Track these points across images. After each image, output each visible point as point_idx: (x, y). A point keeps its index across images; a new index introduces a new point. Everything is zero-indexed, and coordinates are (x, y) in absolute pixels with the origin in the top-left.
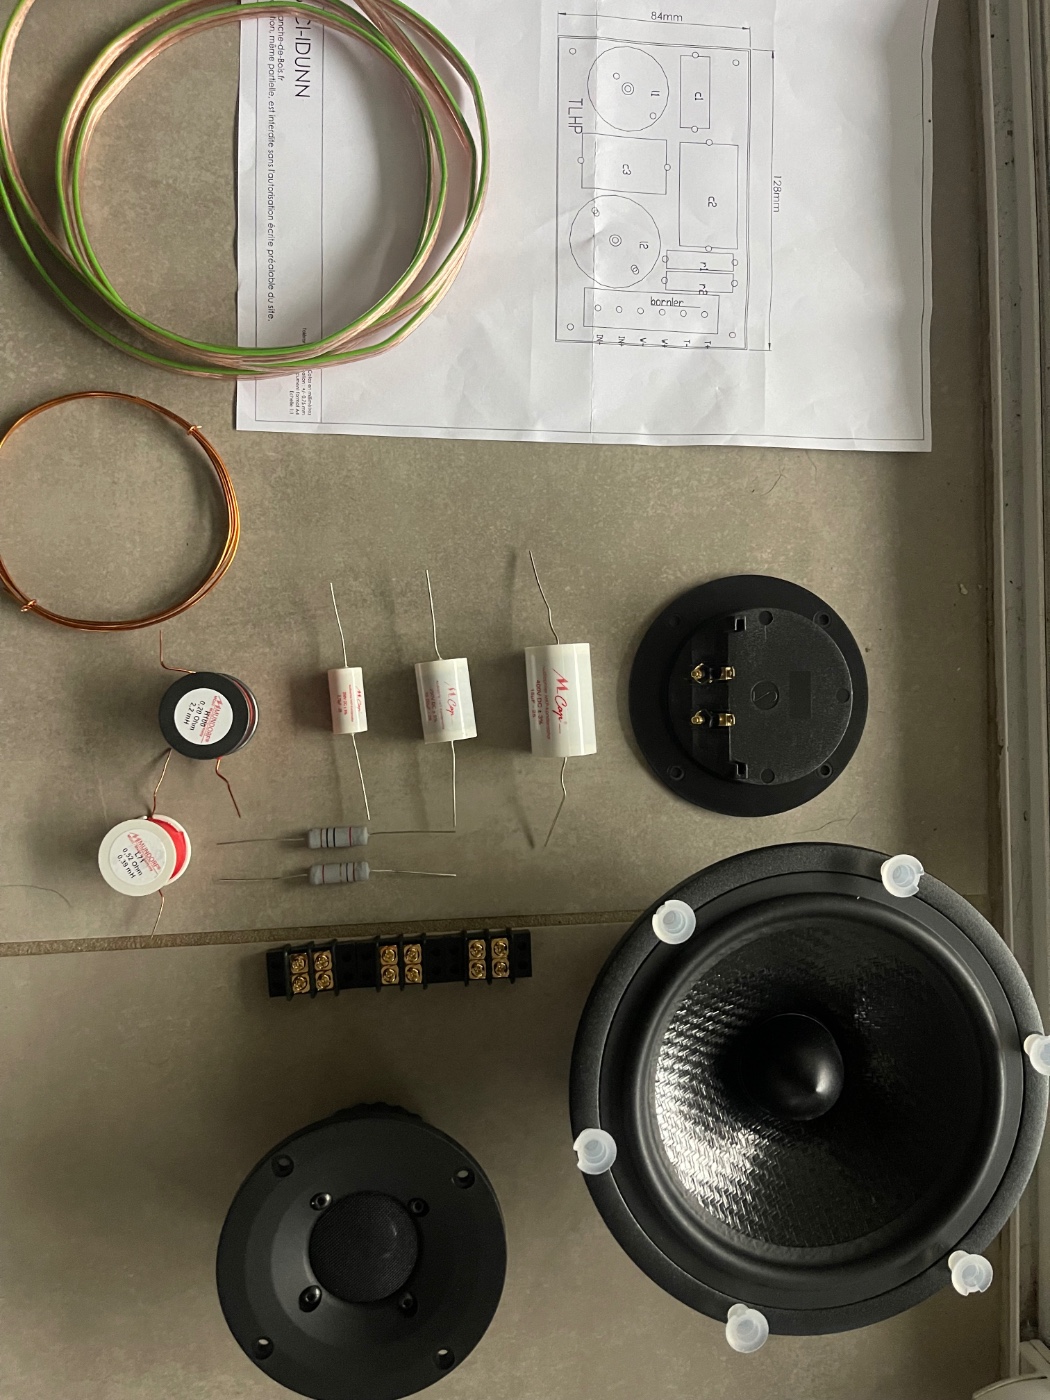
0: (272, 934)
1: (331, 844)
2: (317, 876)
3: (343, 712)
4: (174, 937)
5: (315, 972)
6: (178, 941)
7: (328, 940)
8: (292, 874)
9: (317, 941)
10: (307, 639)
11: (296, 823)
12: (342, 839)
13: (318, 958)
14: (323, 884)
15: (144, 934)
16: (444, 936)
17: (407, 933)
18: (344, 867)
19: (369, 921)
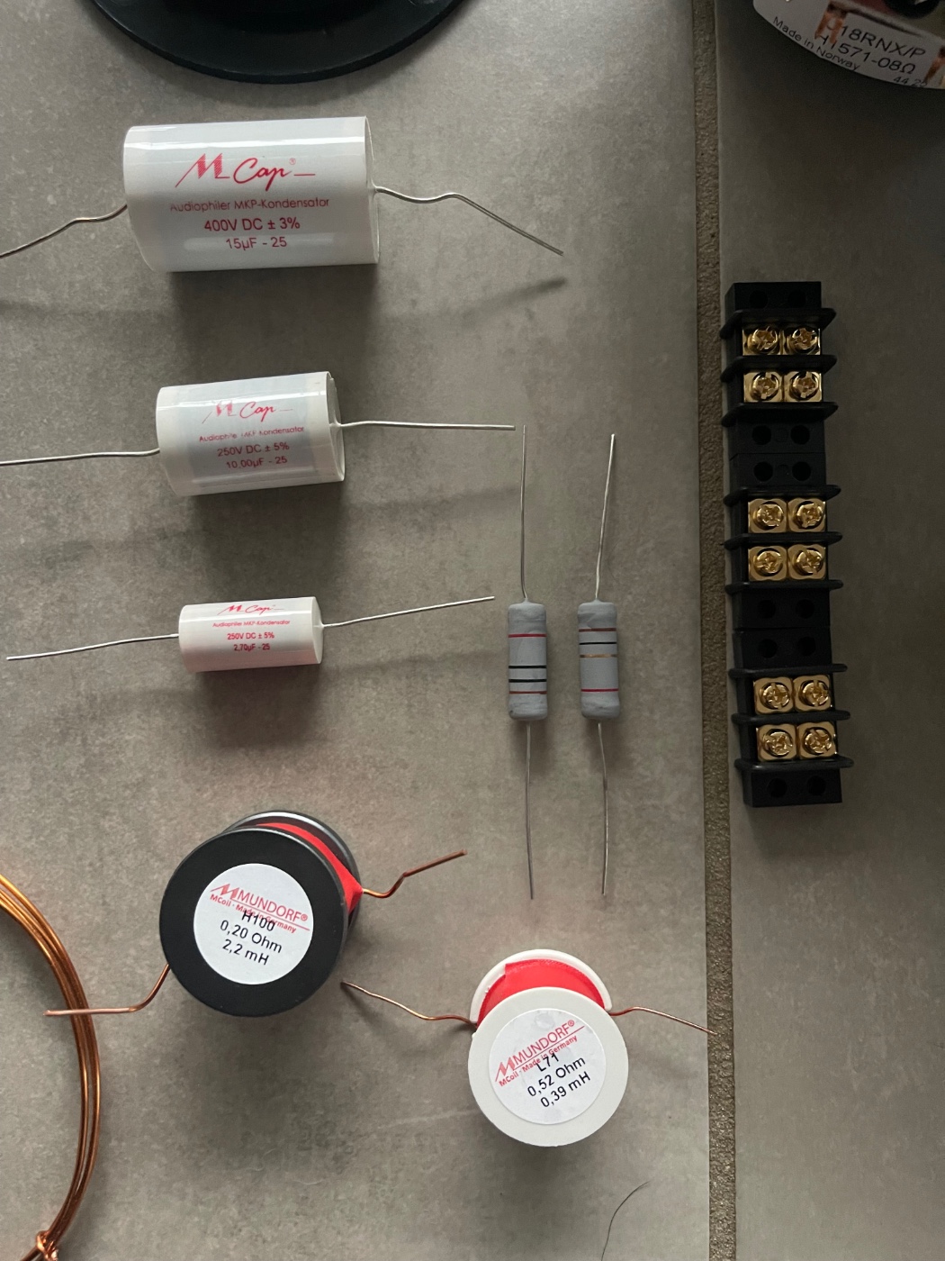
0: (713, 794)
1: (540, 674)
2: (603, 702)
3: (268, 641)
4: (713, 986)
5: (794, 711)
6: (721, 977)
7: (730, 688)
8: (596, 754)
9: (732, 708)
10: (136, 713)
11: (496, 743)
12: (530, 652)
13: (767, 705)
14: (617, 690)
15: (705, 1045)
16: (732, 458)
17: (722, 532)
18: (586, 650)
19: (694, 606)
